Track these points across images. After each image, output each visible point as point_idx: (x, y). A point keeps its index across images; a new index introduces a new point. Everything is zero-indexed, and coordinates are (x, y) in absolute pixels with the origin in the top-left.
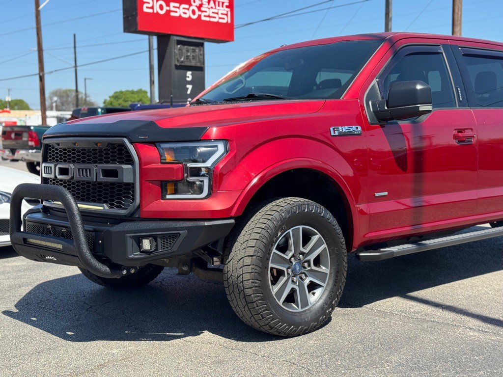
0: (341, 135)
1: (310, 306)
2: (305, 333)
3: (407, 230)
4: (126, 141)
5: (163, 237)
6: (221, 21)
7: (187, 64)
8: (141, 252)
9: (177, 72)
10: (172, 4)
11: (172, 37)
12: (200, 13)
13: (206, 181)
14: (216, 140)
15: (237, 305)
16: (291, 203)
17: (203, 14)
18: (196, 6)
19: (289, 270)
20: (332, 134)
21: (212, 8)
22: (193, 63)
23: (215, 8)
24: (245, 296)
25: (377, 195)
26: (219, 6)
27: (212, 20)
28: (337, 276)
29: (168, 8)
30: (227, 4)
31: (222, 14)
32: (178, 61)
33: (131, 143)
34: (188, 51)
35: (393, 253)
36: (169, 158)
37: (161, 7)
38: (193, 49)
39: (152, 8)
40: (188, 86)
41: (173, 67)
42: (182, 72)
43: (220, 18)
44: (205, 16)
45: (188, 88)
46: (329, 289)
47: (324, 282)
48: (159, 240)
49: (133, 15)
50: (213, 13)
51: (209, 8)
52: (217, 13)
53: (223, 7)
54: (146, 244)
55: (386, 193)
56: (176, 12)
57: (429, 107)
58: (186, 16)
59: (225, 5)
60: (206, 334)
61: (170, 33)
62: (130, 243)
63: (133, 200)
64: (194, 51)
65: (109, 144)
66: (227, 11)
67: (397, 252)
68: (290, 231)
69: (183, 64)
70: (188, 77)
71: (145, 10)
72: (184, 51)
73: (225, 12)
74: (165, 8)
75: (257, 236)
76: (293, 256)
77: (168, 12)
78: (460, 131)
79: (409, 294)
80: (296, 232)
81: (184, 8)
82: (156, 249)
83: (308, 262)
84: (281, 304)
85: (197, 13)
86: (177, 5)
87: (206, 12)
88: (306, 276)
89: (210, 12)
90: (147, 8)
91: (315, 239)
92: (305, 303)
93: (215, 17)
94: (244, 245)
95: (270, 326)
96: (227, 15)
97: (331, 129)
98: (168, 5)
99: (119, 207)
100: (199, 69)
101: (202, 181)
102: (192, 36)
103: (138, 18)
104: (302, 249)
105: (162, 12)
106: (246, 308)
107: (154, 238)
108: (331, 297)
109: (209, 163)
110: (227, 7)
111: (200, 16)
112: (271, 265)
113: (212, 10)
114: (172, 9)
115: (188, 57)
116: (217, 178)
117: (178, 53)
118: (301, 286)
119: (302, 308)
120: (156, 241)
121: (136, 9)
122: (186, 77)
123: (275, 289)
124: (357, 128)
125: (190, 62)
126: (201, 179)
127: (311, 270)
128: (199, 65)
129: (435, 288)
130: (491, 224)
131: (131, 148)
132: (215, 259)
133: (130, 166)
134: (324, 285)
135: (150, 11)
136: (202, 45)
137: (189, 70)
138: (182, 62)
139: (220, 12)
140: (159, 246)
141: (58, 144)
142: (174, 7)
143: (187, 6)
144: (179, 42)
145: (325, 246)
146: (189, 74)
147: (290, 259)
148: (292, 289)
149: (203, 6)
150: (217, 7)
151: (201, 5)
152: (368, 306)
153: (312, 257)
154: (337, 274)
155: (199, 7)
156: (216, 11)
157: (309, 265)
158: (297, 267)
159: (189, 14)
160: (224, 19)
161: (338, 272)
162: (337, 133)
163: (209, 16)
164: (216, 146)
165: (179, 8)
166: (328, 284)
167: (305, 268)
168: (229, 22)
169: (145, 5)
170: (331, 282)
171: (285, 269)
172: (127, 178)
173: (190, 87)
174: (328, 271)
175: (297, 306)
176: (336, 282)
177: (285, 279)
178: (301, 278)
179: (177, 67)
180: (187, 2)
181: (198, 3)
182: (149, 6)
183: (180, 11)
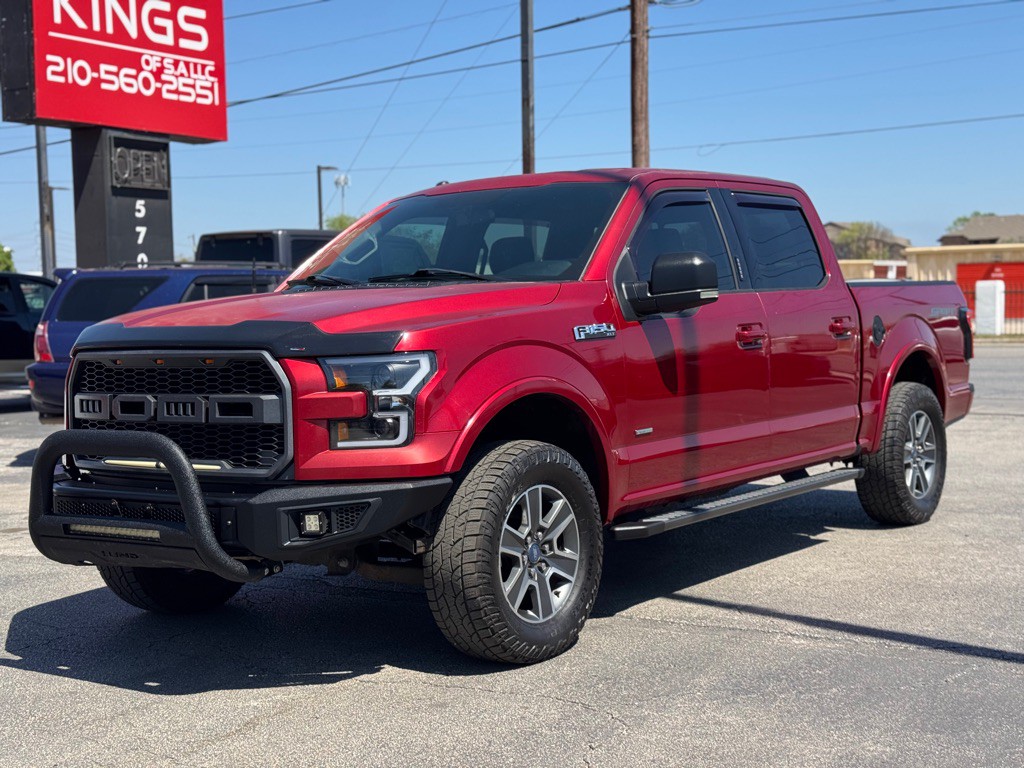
0: (589, 338)
1: (554, 613)
2: (550, 657)
3: (678, 489)
4: (267, 355)
5: (341, 509)
6: (200, 101)
7: (136, 184)
8: (301, 536)
9: (117, 201)
10: (103, 67)
11: (104, 131)
12: (159, 85)
13: (404, 418)
14: (412, 352)
15: (450, 616)
16: (527, 448)
17: (166, 87)
18: (151, 72)
19: (525, 557)
20: (577, 338)
21: (182, 75)
22: (148, 183)
23: (189, 77)
24: (465, 600)
25: (639, 432)
26: (196, 72)
27: (183, 98)
28: (590, 564)
29: (95, 75)
30: (212, 69)
31: (202, 88)
32: (117, 179)
33: (276, 358)
34: (137, 159)
35: (663, 524)
36: (339, 382)
37: (82, 73)
38: (146, 156)
39: (64, 73)
40: (138, 229)
41: (109, 190)
42: (128, 200)
43: (198, 96)
44: (169, 91)
45: (139, 233)
46: (579, 585)
47: (572, 575)
48: (333, 515)
49: (26, 88)
50: (185, 85)
51: (177, 77)
52: (193, 86)
53: (203, 73)
54: (312, 523)
55: (650, 430)
56: (112, 82)
57: (714, 294)
58: (132, 91)
59: (208, 69)
60: (389, 671)
61: (100, 123)
62: (285, 521)
63: (282, 451)
64: (149, 159)
65: (231, 361)
66: (213, 83)
67: (669, 524)
68: (526, 493)
69: (127, 185)
70: (139, 211)
71: (51, 78)
72: (130, 159)
73: (209, 85)
74: (90, 75)
75: (483, 503)
76: (529, 534)
77: (97, 82)
78: (745, 327)
79: (677, 592)
80: (534, 494)
81: (127, 76)
82: (329, 530)
83: (550, 542)
84: (516, 611)
85: (154, 85)
86: (114, 69)
87: (171, 83)
88: (547, 565)
89: (179, 84)
90: (54, 73)
91: (558, 505)
92: (548, 608)
93: (189, 94)
94: (462, 519)
95: (503, 647)
96: (211, 89)
97: (575, 328)
98: (96, 69)
99: (254, 465)
100: (160, 195)
101: (397, 419)
102: (144, 129)
103: (37, 92)
104: (541, 523)
105: (84, 83)
106: (466, 620)
107: (325, 513)
108: (583, 597)
109: (408, 389)
110: (211, 74)
111: (158, 91)
112: (502, 549)
113: (182, 80)
114: (104, 76)
115: (137, 171)
116: (421, 412)
117: (118, 164)
118: (541, 580)
119: (544, 617)
120: (329, 517)
121: (31, 77)
122: (134, 210)
123: (507, 587)
124: (609, 327)
125: (142, 180)
126: (396, 415)
127: (555, 556)
128: (159, 186)
129: (713, 582)
130: (784, 477)
131: (276, 365)
132: (419, 542)
133: (274, 397)
134: (572, 579)
135: (61, 79)
136: (165, 147)
137: (141, 198)
138: (126, 181)
139: (199, 84)
140: (334, 525)
141: (115, 362)
142: (107, 72)
143: (133, 72)
144: (119, 142)
145: (572, 516)
146: (140, 204)
147: (526, 539)
148: (530, 586)
149: (166, 71)
150: (193, 75)
151: (161, 70)
152: (624, 613)
153: (555, 536)
154: (590, 560)
155: (158, 73)
156: (190, 82)
157: (551, 549)
158: (535, 552)
159: (137, 86)
160: (206, 97)
161: (591, 557)
162: (583, 337)
163: (177, 92)
164: (418, 362)
165: (117, 74)
166: (578, 577)
167: (544, 552)
168: (217, 102)
169: (51, 69)
170: (583, 574)
171: (519, 555)
172: (270, 416)
173: (142, 230)
174: (576, 557)
175: (537, 613)
176: (589, 573)
177: (520, 570)
178: (540, 569)
179: (116, 191)
180: (134, 61)
181: (154, 65)
182: (58, 69)
183: (119, 81)
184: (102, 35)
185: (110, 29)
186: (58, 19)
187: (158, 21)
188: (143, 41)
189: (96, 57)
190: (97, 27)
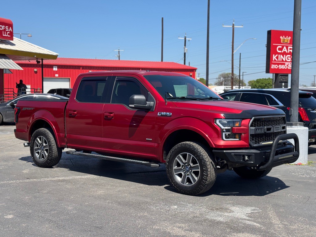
7: (283, 81)
9: (280, 83)
11: (279, 74)
22: (285, 81)
32: (280, 80)
34: (283, 77)
37: (276, 67)
42: (281, 83)
58: (283, 68)
64: (285, 77)
72: (282, 78)
74: (278, 67)
77: (278, 68)
81: (283, 66)
85: (287, 67)
86: (281, 65)
98: (278, 66)
102: (285, 73)
103: (270, 70)
105: (276, 68)
111: (287, 68)
115: (283, 79)
117: (280, 78)
121: (269, 68)
122: (282, 84)
128: (286, 81)
135: (273, 68)
136: (287, 75)
144: (281, 75)
151: (288, 65)
155: (287, 66)
173: (283, 87)
179: (280, 82)
180: (284, 64)
181: (287, 64)
182: (273, 66)
183: (281, 67)
184: (280, 61)
185: (281, 60)
186: (274, 60)
187: (288, 58)
188: (286, 61)
189: (278, 64)
190: (279, 60)
